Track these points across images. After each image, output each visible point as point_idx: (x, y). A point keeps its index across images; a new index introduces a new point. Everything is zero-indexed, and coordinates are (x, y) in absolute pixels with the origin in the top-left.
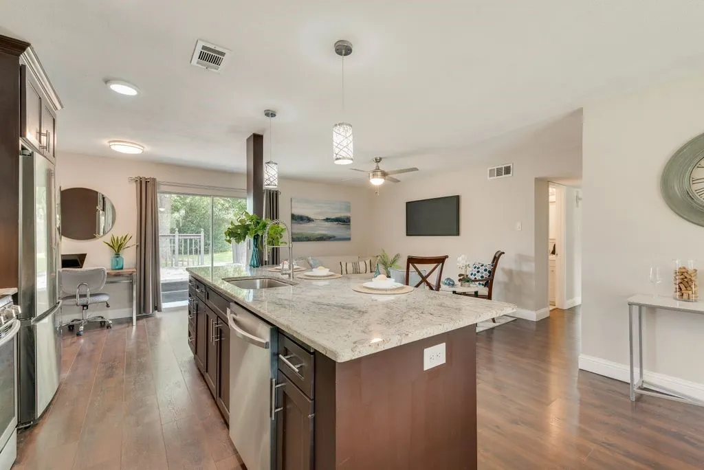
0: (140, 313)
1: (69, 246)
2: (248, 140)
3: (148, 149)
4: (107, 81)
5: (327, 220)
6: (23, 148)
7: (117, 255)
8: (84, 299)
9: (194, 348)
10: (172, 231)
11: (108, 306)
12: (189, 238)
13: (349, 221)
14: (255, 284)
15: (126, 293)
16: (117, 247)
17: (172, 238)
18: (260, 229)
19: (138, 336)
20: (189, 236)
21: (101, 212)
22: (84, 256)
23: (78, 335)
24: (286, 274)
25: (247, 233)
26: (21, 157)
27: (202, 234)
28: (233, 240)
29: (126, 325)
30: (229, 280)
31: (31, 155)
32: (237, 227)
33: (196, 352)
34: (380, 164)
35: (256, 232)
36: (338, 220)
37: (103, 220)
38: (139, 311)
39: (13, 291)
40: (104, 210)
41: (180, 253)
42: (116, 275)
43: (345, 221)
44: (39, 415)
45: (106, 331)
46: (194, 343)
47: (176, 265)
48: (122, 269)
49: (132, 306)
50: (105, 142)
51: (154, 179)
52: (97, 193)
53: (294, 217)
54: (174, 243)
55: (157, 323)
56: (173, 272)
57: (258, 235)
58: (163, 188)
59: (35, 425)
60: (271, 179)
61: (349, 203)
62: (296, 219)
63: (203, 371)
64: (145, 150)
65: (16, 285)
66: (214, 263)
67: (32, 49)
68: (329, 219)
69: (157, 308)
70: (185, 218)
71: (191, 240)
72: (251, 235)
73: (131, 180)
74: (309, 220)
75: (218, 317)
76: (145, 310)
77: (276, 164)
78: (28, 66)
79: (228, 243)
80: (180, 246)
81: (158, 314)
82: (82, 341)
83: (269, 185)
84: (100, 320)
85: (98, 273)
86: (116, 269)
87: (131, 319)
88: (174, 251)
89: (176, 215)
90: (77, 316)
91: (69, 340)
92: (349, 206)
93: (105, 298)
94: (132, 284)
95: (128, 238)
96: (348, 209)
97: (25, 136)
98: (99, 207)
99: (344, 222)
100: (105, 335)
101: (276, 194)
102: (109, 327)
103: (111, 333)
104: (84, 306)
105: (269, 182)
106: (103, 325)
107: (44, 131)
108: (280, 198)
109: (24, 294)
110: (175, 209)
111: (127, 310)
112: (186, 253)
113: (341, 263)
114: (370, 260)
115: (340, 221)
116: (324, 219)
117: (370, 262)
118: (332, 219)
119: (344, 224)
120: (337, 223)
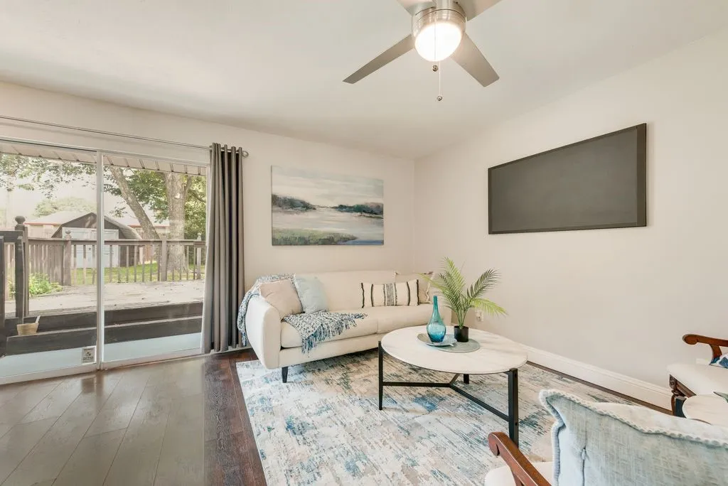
5: (341, 208)
13: (381, 212)
36: (360, 209)
43: (373, 212)
53: (276, 201)
62: (282, 204)
68: (345, 207)
74: (306, 207)
99: (372, 212)
101: (237, 155)
113: (362, 284)
114: (418, 281)
115: (364, 211)
116: (336, 208)
117: (417, 284)
118: (350, 207)
119: (371, 217)
120: (359, 214)
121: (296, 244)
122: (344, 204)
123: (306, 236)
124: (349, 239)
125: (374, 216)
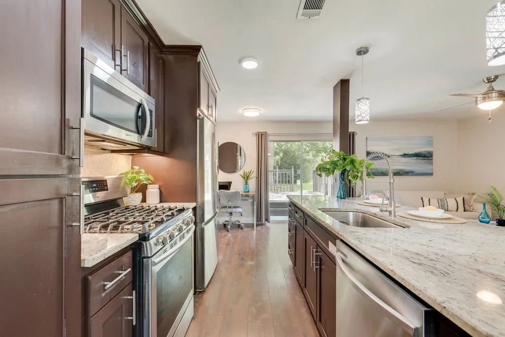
0: (258, 222)
1: (223, 177)
2: (335, 87)
3: (263, 111)
4: (240, 61)
5: (405, 155)
6: (200, 115)
7: (246, 183)
8: (230, 209)
9: (293, 260)
10: (275, 168)
11: (241, 215)
12: (284, 172)
13: (432, 156)
14: (347, 217)
15: (250, 208)
16: (246, 178)
17: (275, 172)
18: (348, 165)
19: (257, 239)
20: (284, 171)
21: (239, 157)
22: (231, 182)
23: (228, 231)
24: (386, 211)
25: (336, 168)
26: (198, 121)
27: (293, 170)
28: (323, 174)
29: (250, 229)
30: (324, 210)
31: (203, 119)
32: (326, 163)
33: (295, 264)
34: (493, 84)
35: (344, 166)
36: (417, 155)
37: (240, 161)
38: (257, 221)
39: (193, 205)
40: (240, 156)
41: (279, 182)
42: (246, 196)
43: (427, 156)
44: (206, 285)
45: (240, 231)
46: (293, 255)
47: (277, 191)
48: (248, 192)
49: (254, 217)
50: (240, 111)
51: (266, 132)
52: (237, 144)
53: (369, 154)
54: (276, 176)
55: (268, 229)
56: (276, 195)
57: (345, 170)
58: (271, 138)
59: (204, 291)
60: (363, 115)
61: (431, 137)
63: (303, 285)
64: (261, 112)
65: (195, 200)
66: (303, 192)
67: (203, 49)
68: (407, 155)
69: (267, 220)
70: (282, 159)
71: (286, 174)
72: (339, 169)
73: (253, 134)
75: (318, 245)
76: (260, 221)
77: (368, 99)
78: (201, 62)
79: (318, 176)
80: (279, 178)
81: (268, 224)
82: (229, 235)
83: (360, 121)
84: (237, 223)
85: (237, 193)
86: (246, 192)
87: (253, 224)
88: (276, 181)
89: (277, 157)
90: (227, 218)
91: (224, 233)
92: (432, 141)
93: (240, 210)
94: (253, 201)
95: (252, 172)
96: (430, 142)
97: (200, 107)
98: (238, 154)
99: (425, 156)
100: (240, 233)
101: (353, 135)
102: (242, 229)
103: (243, 232)
104: (230, 213)
105: (360, 118)
106: (239, 226)
107: (210, 105)
108: (356, 137)
109: (200, 206)
110: (276, 154)
111: (251, 218)
112: (283, 182)
113: (422, 198)
114: (464, 198)
115: (420, 156)
116: (401, 155)
117: (463, 200)
118: (410, 155)
119: (424, 159)
120: (416, 158)
121: (379, 175)
122: (406, 153)
123: (384, 171)
124: (409, 173)
125: (425, 158)
